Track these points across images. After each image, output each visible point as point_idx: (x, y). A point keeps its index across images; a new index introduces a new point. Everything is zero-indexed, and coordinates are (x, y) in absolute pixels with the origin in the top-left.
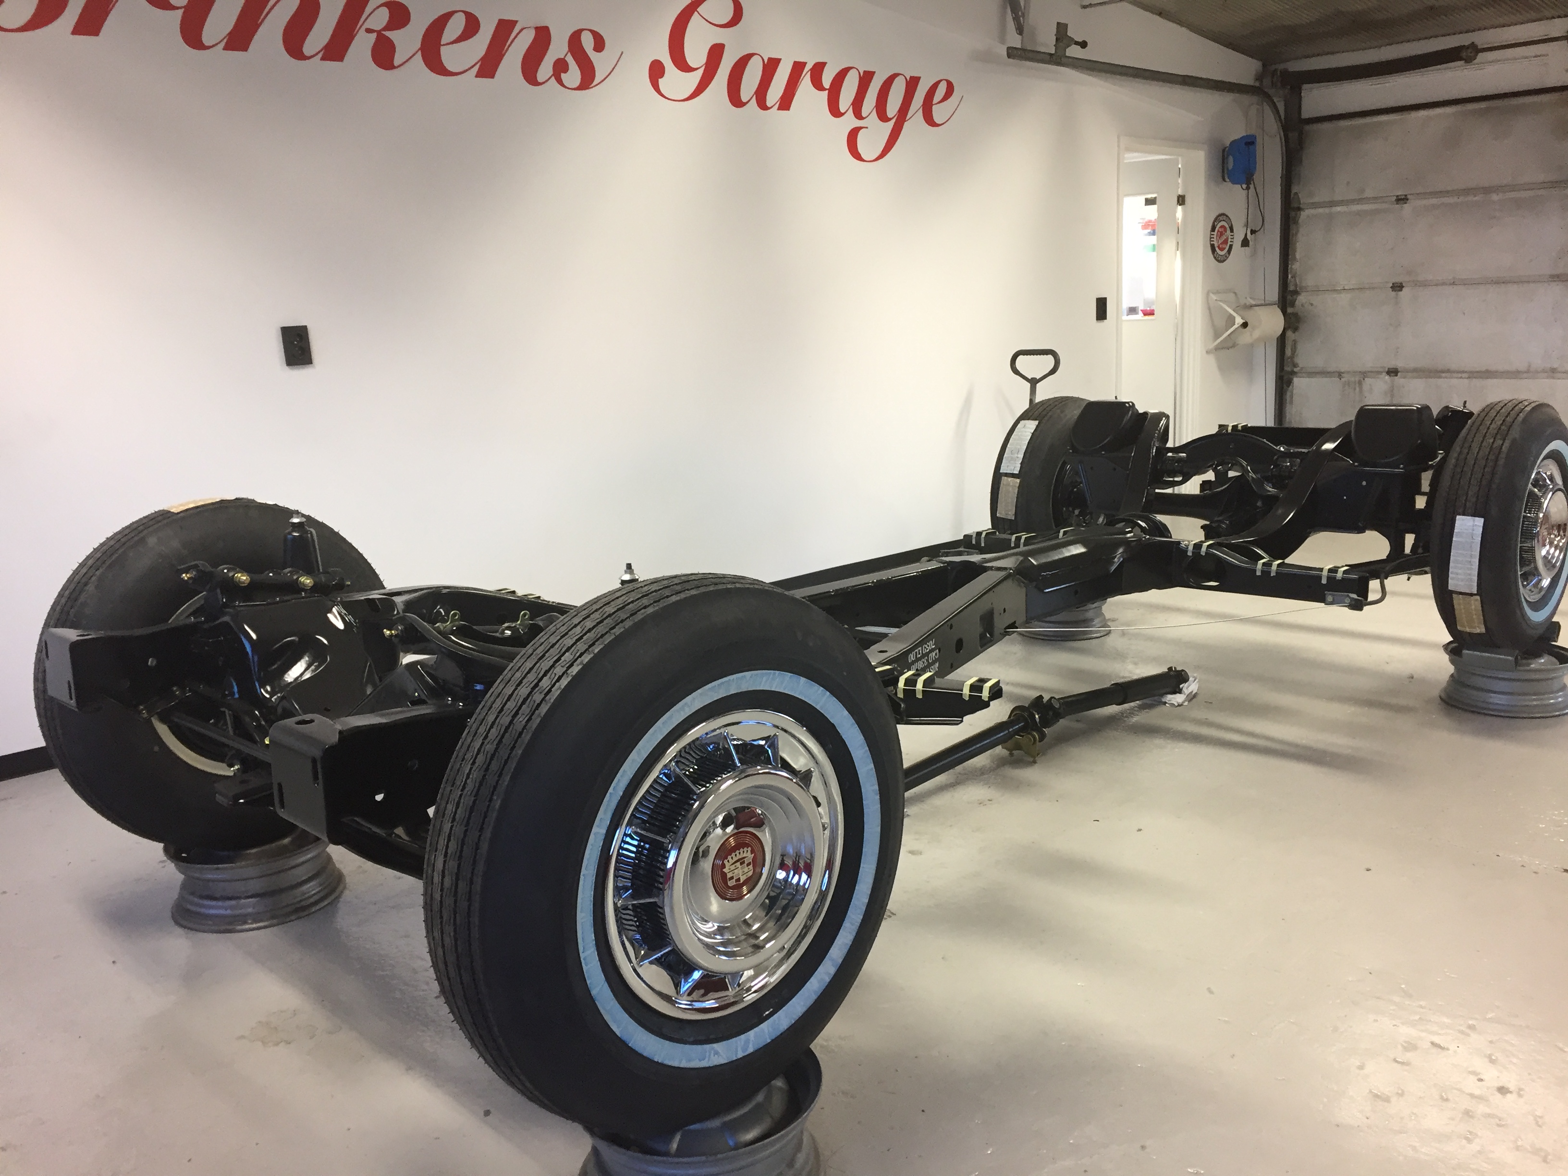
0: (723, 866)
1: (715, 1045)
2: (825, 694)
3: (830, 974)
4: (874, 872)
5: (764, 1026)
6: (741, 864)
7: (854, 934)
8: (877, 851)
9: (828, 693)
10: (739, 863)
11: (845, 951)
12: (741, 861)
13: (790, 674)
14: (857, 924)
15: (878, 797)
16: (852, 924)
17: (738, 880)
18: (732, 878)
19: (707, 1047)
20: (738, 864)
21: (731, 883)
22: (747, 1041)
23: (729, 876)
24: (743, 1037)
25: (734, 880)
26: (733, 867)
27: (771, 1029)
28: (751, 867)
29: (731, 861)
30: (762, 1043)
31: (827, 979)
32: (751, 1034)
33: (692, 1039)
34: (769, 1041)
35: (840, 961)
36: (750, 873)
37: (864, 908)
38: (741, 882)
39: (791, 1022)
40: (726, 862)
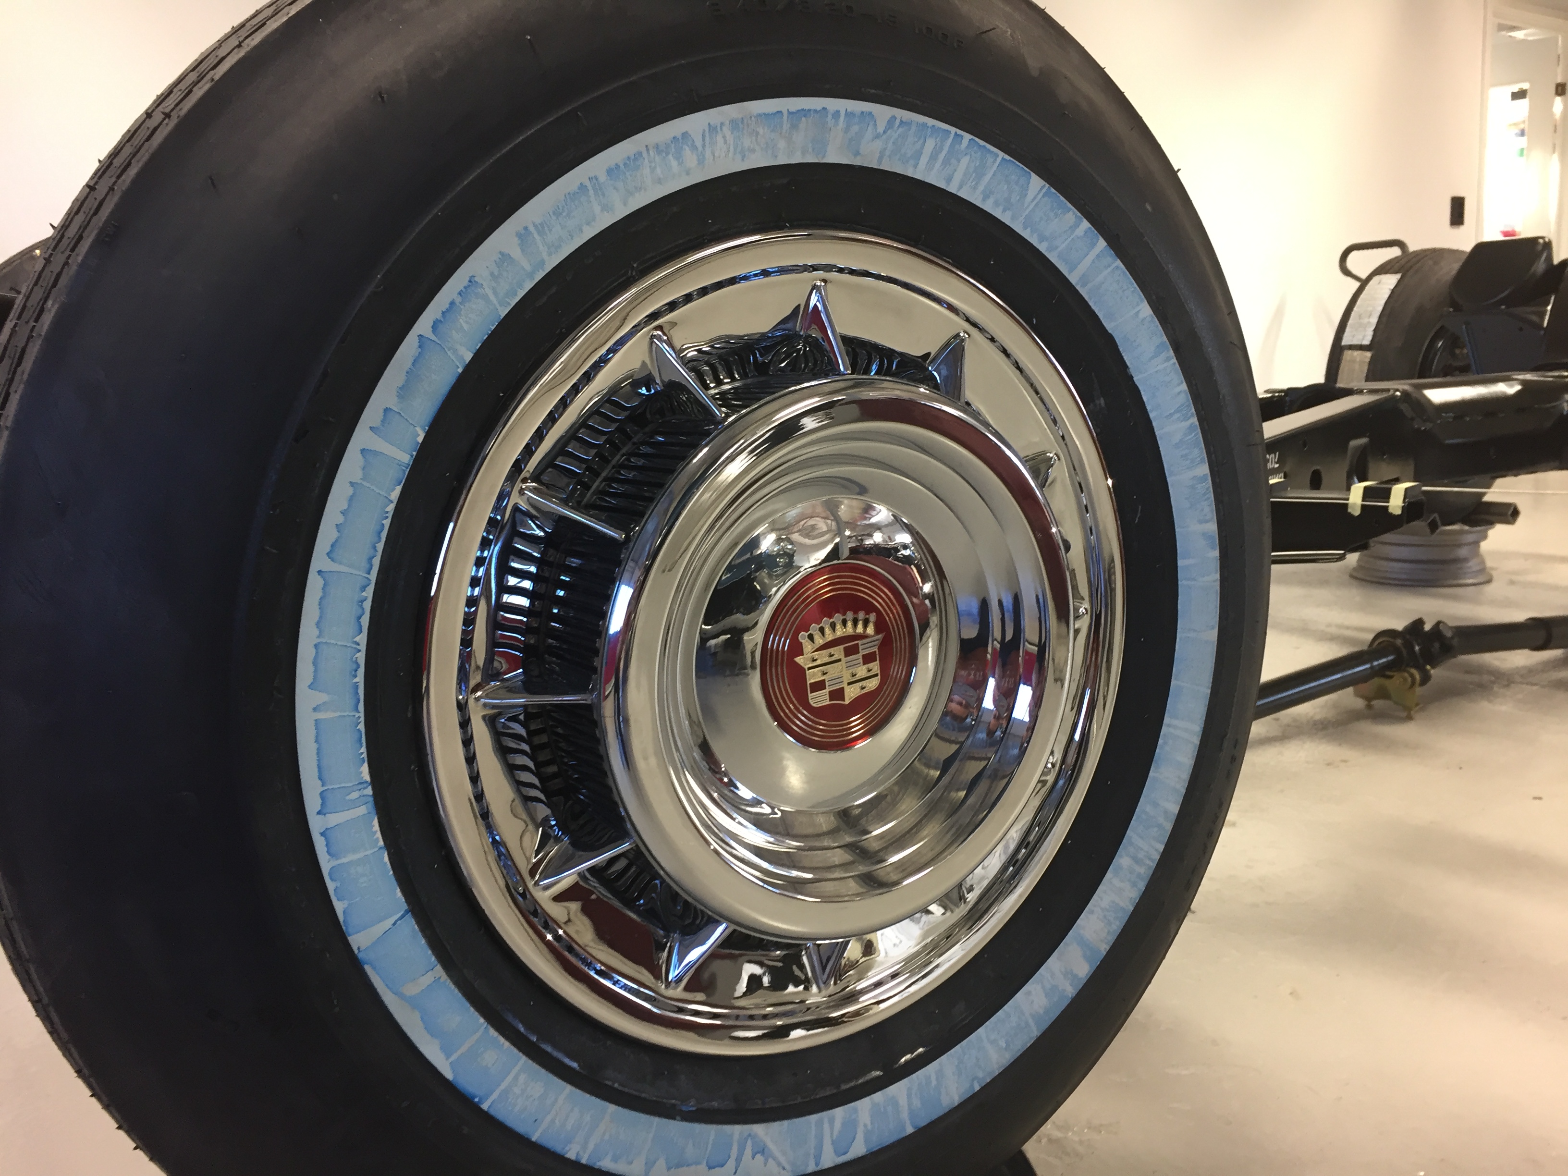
0: (797, 649)
1: (759, 1129)
2: (1093, 245)
3: (1075, 976)
4: (1197, 741)
5: (898, 1090)
6: (848, 652)
7: (1142, 886)
8: (1205, 690)
9: (1102, 243)
10: (842, 647)
11: (1117, 926)
12: (850, 644)
13: (1001, 154)
14: (1148, 862)
15: (1216, 553)
16: (1136, 860)
17: (838, 694)
18: (819, 686)
19: (737, 1130)
20: (838, 652)
21: (819, 699)
22: (850, 1125)
23: (813, 677)
24: (839, 1112)
25: (826, 691)
26: (823, 657)
27: (917, 1103)
28: (875, 667)
29: (819, 641)
30: (888, 1134)
31: (1070, 991)
32: (864, 1106)
33: (691, 1106)
34: (910, 1130)
35: (1104, 948)
36: (872, 684)
37: (1169, 827)
38: (847, 702)
39: (972, 1086)
40: (803, 637)
